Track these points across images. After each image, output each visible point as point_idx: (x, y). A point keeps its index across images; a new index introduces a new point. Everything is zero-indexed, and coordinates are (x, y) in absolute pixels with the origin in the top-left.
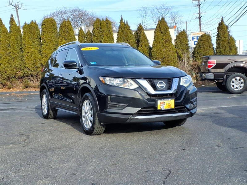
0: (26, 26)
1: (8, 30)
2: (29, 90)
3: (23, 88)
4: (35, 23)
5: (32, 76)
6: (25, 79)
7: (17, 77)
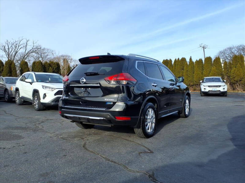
0: (197, 61)
1: (188, 64)
2: (195, 91)
3: (193, 91)
4: (202, 59)
5: (197, 85)
6: (194, 87)
7: (190, 85)
